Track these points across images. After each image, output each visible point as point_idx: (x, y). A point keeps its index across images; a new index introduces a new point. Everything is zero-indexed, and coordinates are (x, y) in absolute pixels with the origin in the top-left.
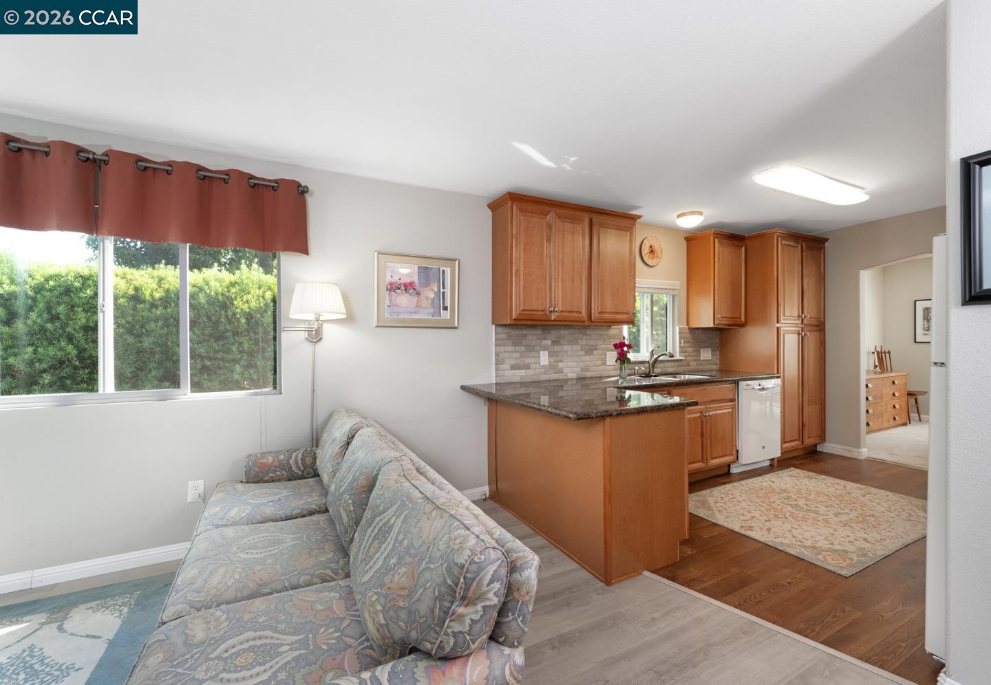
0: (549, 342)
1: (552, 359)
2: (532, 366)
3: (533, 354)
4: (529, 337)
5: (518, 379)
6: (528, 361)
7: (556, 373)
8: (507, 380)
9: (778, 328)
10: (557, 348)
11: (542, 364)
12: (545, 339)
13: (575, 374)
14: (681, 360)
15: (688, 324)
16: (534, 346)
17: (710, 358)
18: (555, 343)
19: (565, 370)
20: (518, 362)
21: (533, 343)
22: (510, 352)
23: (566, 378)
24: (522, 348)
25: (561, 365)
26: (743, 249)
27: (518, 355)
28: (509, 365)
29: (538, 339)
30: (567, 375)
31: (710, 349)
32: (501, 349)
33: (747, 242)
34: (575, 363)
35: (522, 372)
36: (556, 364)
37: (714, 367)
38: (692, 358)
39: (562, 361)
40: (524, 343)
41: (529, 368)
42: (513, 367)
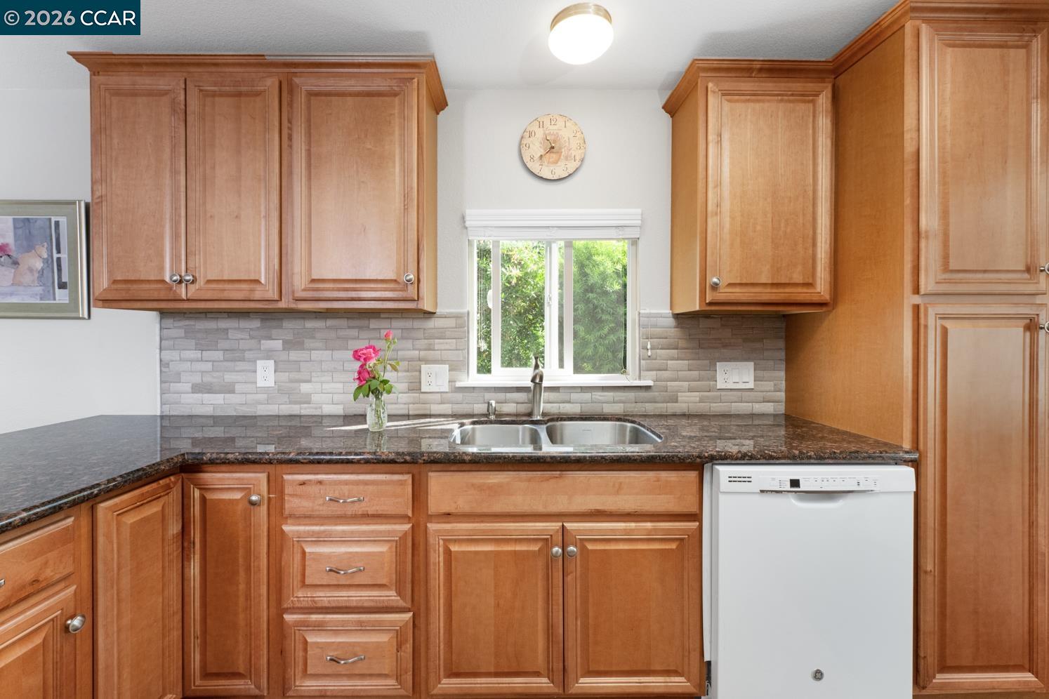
0: (278, 344)
1: (284, 376)
2: (238, 387)
3: (241, 365)
4: (231, 334)
5: (208, 411)
6: (229, 377)
7: (291, 403)
8: (186, 411)
9: (916, 308)
10: (294, 355)
11: (258, 385)
12: (270, 338)
13: (341, 407)
14: (648, 388)
15: (671, 308)
16: (244, 351)
17: (751, 385)
18: (288, 345)
19: (315, 398)
20: (208, 379)
21: (243, 345)
22: (191, 361)
23: (318, 412)
24: (218, 355)
25: (305, 388)
27: (209, 366)
28: (190, 385)
29: (252, 337)
30: (321, 408)
31: (752, 363)
32: (167, 355)
34: (341, 386)
35: (218, 399)
36: (296, 385)
37: (769, 408)
38: (686, 384)
39: (309, 381)
40: (223, 344)
41: (232, 391)
42: (197, 389)
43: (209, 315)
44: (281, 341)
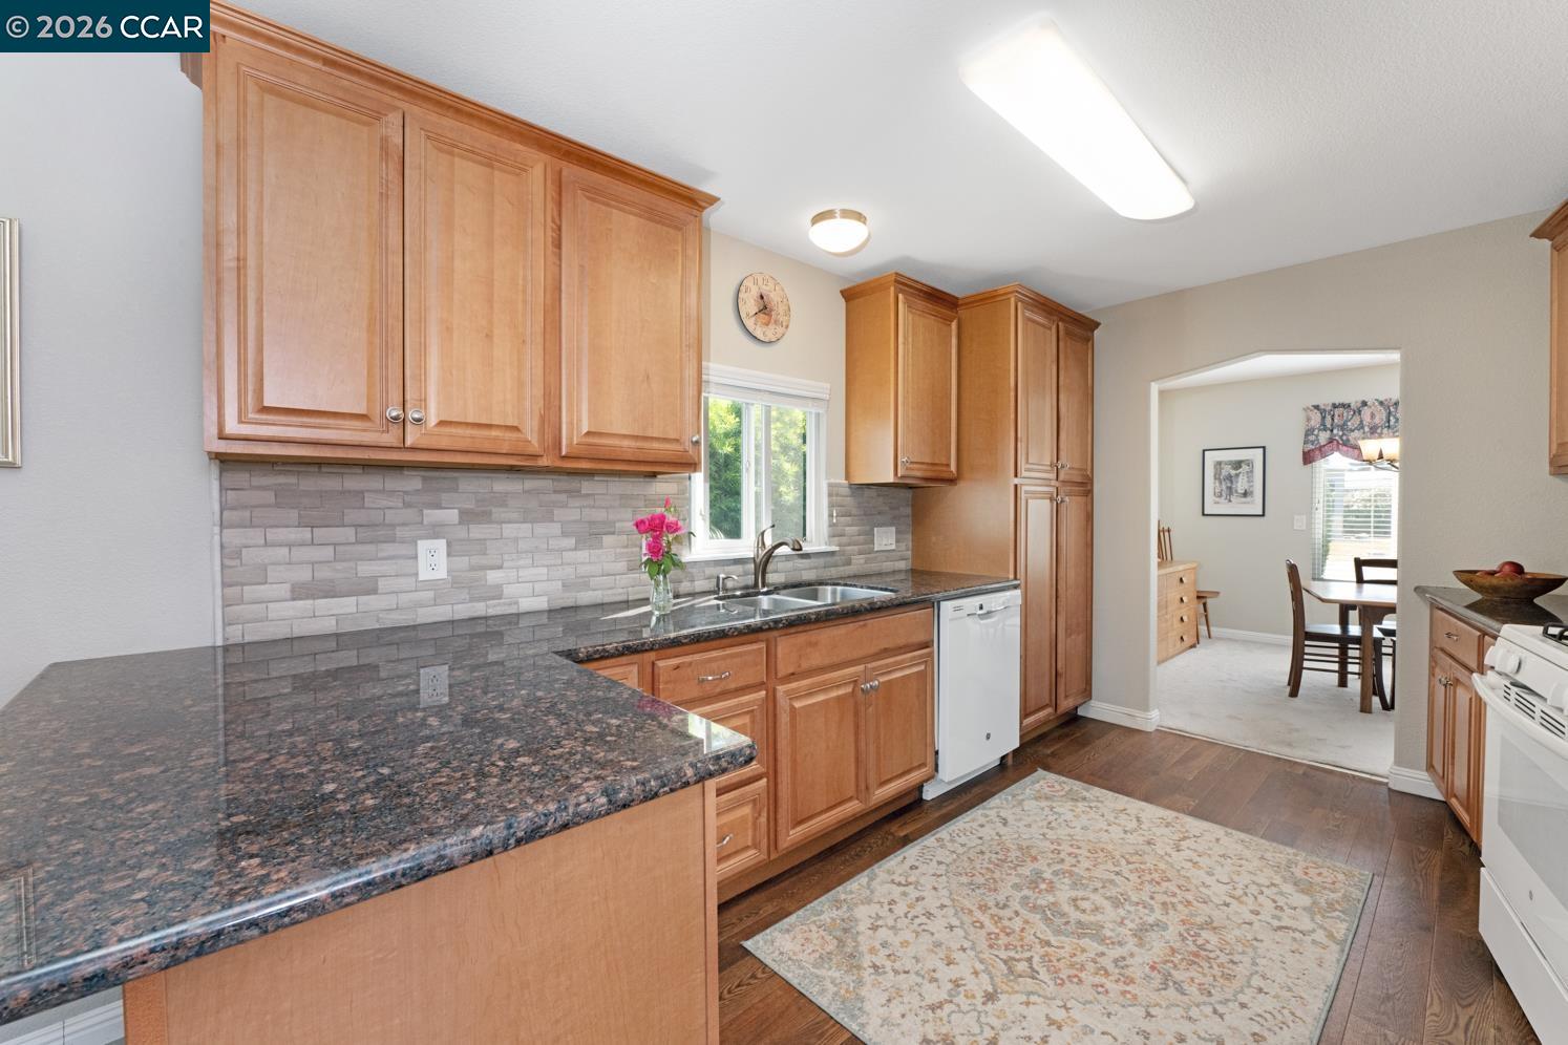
0: (451, 515)
1: (462, 562)
2: (382, 583)
3: (388, 549)
4: (369, 500)
5: (328, 626)
6: (366, 569)
7: (473, 600)
8: (281, 631)
9: (1016, 486)
10: (478, 531)
11: (421, 577)
12: (438, 506)
13: (545, 599)
14: (832, 553)
15: (847, 477)
16: (393, 526)
17: (893, 547)
18: (467, 517)
19: (508, 590)
20: (324, 573)
21: (390, 516)
22: (290, 546)
23: (513, 610)
24: (349, 534)
25: (493, 577)
26: (954, 325)
27: (328, 552)
28: (287, 586)
29: (407, 505)
30: (517, 603)
31: (894, 529)
32: (234, 537)
33: (962, 312)
34: (545, 570)
35: (347, 605)
36: (481, 573)
37: (902, 565)
38: (856, 548)
39: (500, 567)
40: (352, 516)
41: (374, 591)
42: (299, 592)
43: (324, 469)
44: (456, 511)
